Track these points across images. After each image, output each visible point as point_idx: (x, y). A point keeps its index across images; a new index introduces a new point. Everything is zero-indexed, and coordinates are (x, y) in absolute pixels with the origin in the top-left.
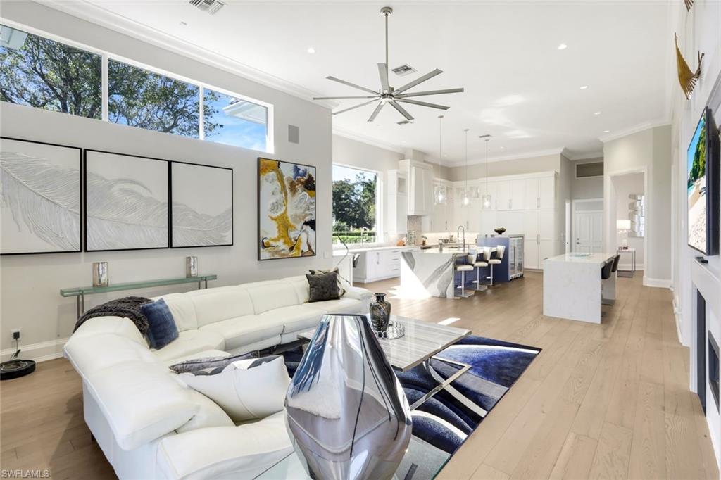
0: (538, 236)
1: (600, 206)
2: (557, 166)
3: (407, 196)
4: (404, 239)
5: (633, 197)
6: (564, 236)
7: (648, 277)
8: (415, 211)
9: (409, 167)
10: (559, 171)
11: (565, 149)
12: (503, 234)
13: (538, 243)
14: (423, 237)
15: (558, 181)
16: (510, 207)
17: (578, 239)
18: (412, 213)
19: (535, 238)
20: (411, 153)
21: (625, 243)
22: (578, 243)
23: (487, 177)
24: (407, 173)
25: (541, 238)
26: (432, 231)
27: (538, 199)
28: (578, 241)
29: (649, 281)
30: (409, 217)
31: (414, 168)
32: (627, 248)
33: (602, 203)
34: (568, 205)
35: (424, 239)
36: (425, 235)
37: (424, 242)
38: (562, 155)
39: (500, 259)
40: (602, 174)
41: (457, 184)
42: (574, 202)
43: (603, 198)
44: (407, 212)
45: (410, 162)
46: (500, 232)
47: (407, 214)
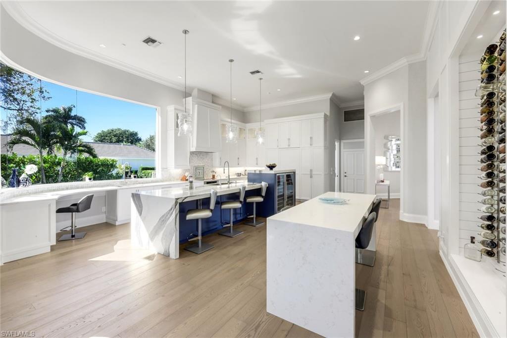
0: (311, 171)
1: (362, 145)
2: (326, 109)
4: (187, 174)
5: (386, 138)
6: (334, 171)
7: (404, 211)
8: (197, 146)
9: (191, 105)
10: (328, 114)
11: (333, 95)
12: (274, 169)
13: (311, 177)
15: (328, 123)
16: (289, 145)
17: (345, 173)
18: (193, 149)
19: (309, 173)
20: (195, 93)
21: (381, 176)
22: (345, 176)
25: (313, 173)
27: (311, 138)
28: (346, 174)
29: (405, 216)
30: (192, 153)
31: (196, 106)
32: (383, 182)
33: (363, 142)
34: (337, 144)
35: (214, 174)
36: (216, 169)
37: (214, 176)
38: (332, 100)
39: (263, 197)
40: (363, 118)
41: (249, 126)
42: (343, 142)
43: (364, 138)
44: (190, 147)
45: (193, 101)
46: (271, 167)
47: (190, 149)
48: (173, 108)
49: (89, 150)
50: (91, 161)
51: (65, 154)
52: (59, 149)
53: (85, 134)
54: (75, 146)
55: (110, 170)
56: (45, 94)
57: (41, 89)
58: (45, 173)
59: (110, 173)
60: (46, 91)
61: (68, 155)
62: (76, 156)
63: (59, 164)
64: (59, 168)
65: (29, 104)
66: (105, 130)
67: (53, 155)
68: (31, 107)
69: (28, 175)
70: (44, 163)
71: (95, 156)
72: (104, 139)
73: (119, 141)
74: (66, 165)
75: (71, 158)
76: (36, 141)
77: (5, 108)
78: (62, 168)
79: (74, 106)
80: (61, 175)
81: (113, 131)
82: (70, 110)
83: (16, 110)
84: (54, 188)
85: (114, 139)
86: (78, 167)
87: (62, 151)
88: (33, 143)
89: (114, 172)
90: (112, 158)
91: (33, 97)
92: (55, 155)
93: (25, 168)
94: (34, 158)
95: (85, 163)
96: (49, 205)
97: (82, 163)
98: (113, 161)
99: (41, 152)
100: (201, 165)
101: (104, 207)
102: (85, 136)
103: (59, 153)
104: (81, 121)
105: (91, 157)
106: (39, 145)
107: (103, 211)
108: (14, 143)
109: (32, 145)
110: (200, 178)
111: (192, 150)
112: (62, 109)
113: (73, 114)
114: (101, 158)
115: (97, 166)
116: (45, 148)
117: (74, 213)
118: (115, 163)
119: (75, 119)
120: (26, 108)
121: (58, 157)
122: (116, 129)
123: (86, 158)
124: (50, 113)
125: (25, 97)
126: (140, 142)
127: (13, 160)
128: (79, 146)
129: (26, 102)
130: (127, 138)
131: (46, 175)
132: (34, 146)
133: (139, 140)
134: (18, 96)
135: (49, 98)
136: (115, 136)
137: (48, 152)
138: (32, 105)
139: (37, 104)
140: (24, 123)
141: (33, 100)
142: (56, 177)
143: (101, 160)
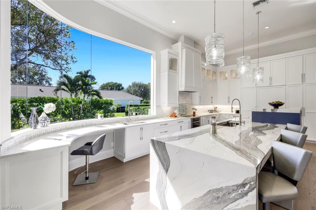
3: (178, 73)
4: (176, 111)
8: (185, 87)
9: (180, 49)
13: (304, 115)
14: (193, 109)
16: (271, 84)
18: (183, 89)
20: (182, 38)
23: (259, 57)
24: (178, 53)
25: (306, 111)
26: (201, 103)
27: (303, 74)
30: (181, 93)
31: (185, 50)
35: (194, 111)
36: (196, 107)
37: (194, 113)
44: (179, 87)
45: (182, 46)
46: (277, 105)
47: (179, 89)
48: (167, 52)
49: (98, 94)
50: (99, 101)
51: (84, 97)
52: (81, 93)
53: (95, 83)
54: (90, 91)
55: (109, 107)
56: (74, 60)
57: (72, 56)
58: (74, 108)
59: (109, 109)
60: (74, 57)
61: (86, 97)
62: (90, 97)
63: (81, 103)
64: (81, 105)
65: (65, 66)
66: (105, 83)
67: (78, 97)
68: (67, 68)
69: (47, 114)
70: (73, 102)
71: (101, 98)
72: (104, 88)
73: (112, 89)
74: (85, 103)
75: (88, 99)
76: (68, 88)
77: (53, 69)
78: (83, 105)
79: (90, 71)
80: (82, 110)
81: (109, 83)
82: (88, 72)
83: (58, 70)
84: (72, 126)
85: (109, 88)
86: (91, 104)
87: (83, 95)
88: (67, 90)
89: (111, 108)
90: (110, 99)
91: (68, 62)
92: (79, 97)
93: (44, 107)
94: (68, 99)
95: (95, 102)
96: (62, 153)
97: (94, 102)
98: (111, 100)
99: (71, 95)
100: (185, 103)
101: (113, 143)
102: (95, 85)
103: (81, 96)
104: (93, 78)
105: (99, 98)
106: (70, 91)
107: (111, 146)
108: (57, 90)
109: (67, 91)
110: (183, 115)
111: (180, 90)
112: (83, 71)
113: (89, 74)
114: (104, 99)
115: (102, 104)
116: (73, 93)
117: (88, 156)
118: (112, 102)
119: (90, 77)
120: (64, 69)
121: (80, 99)
122: (110, 83)
123: (96, 99)
124: (79, 74)
125: (63, 62)
126: (124, 90)
127: (57, 100)
128: (92, 91)
129: (64, 65)
130: (116, 87)
131: (74, 110)
132: (68, 92)
133: (123, 88)
134: (59, 61)
135: (75, 62)
136: (110, 86)
137: (75, 95)
138: (67, 66)
139: (70, 66)
140: (63, 77)
141: (67, 63)
142: (79, 111)
143: (104, 100)
